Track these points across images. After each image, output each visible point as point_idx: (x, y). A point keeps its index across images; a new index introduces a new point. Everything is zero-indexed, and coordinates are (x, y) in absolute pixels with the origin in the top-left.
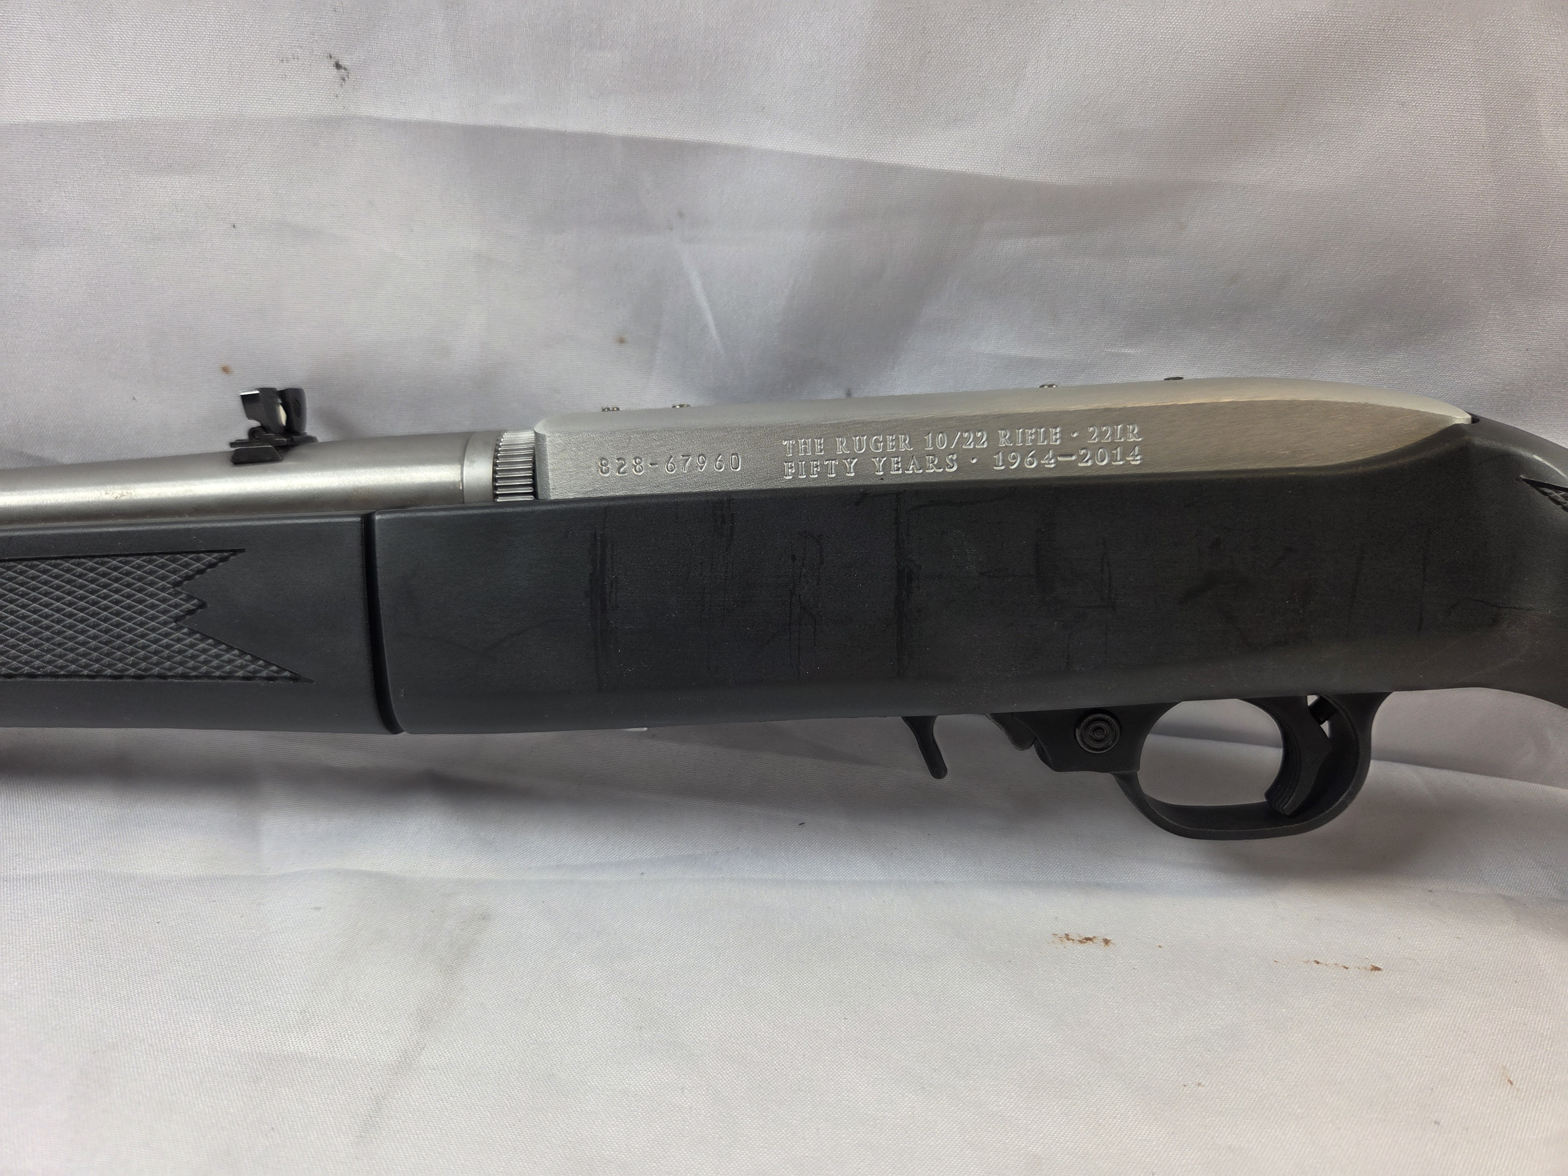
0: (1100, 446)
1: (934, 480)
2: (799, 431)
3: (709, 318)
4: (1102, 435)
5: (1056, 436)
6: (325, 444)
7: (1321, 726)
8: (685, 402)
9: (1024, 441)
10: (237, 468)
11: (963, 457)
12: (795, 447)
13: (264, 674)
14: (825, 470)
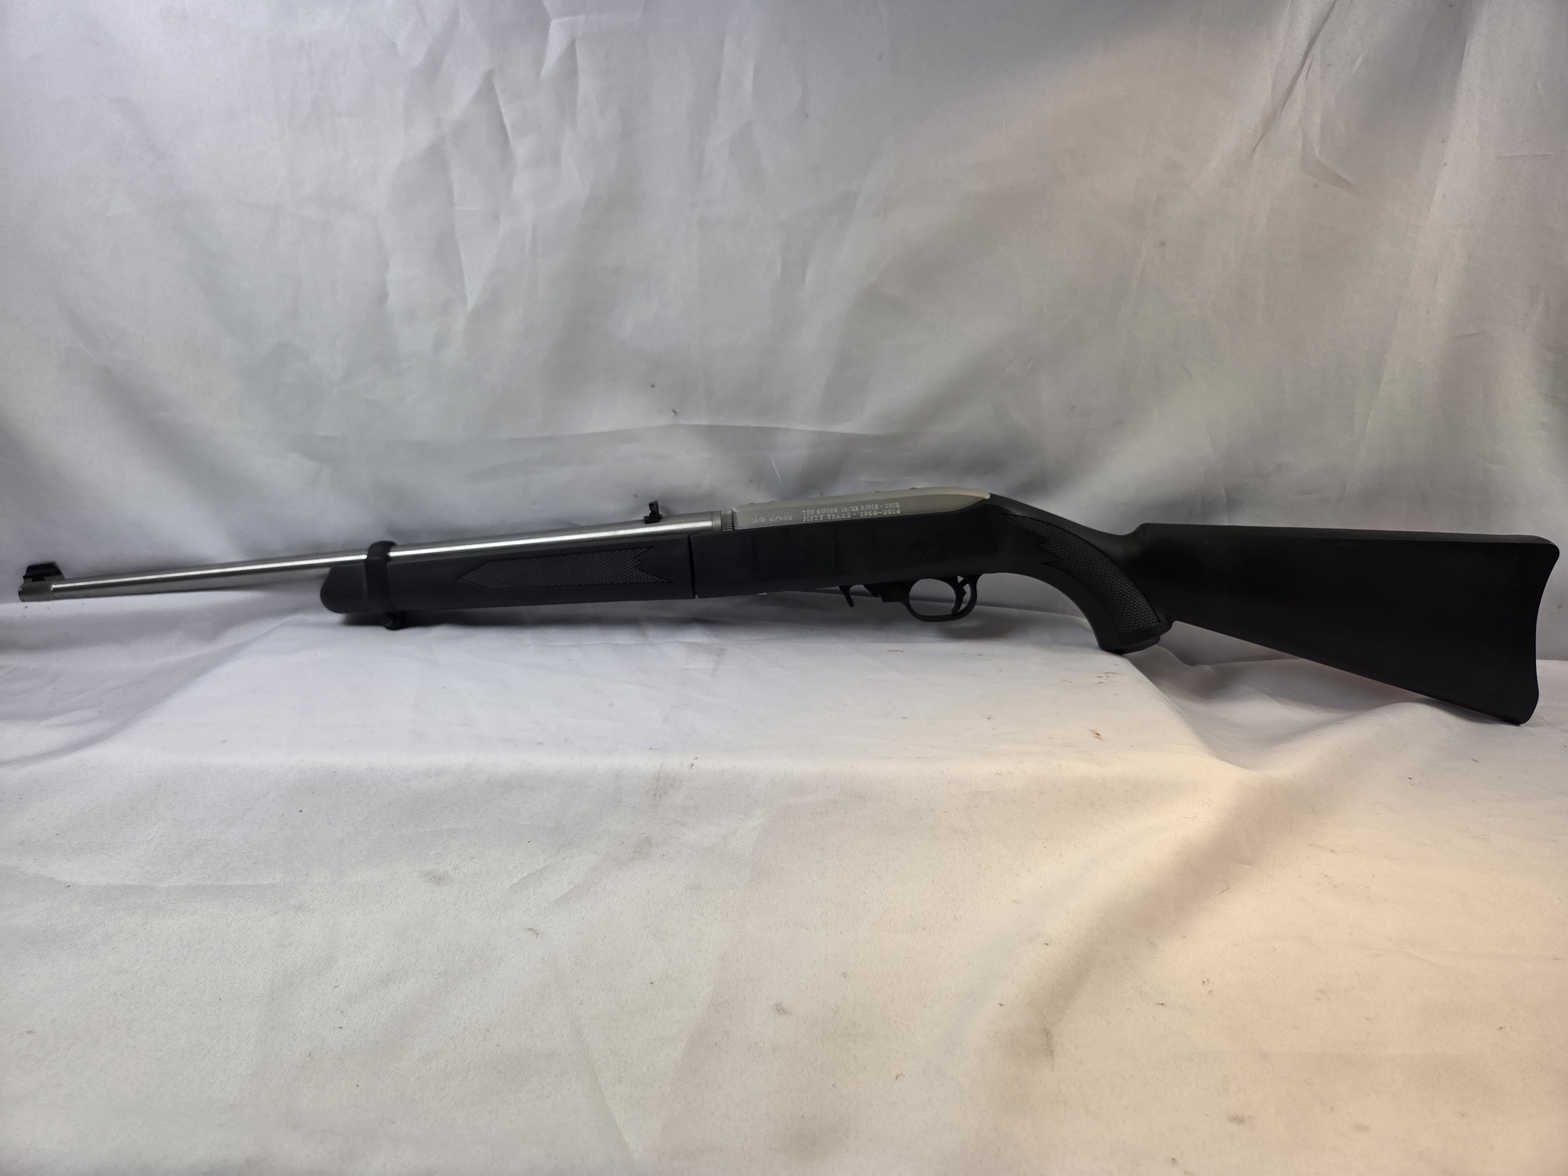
0: (889, 508)
1: (844, 519)
2: (806, 508)
3: (778, 473)
4: (889, 506)
5: (877, 506)
6: (665, 517)
7: (964, 587)
8: (774, 500)
9: (868, 508)
10: (647, 525)
11: (852, 513)
12: (806, 513)
13: (660, 581)
14: (814, 518)
